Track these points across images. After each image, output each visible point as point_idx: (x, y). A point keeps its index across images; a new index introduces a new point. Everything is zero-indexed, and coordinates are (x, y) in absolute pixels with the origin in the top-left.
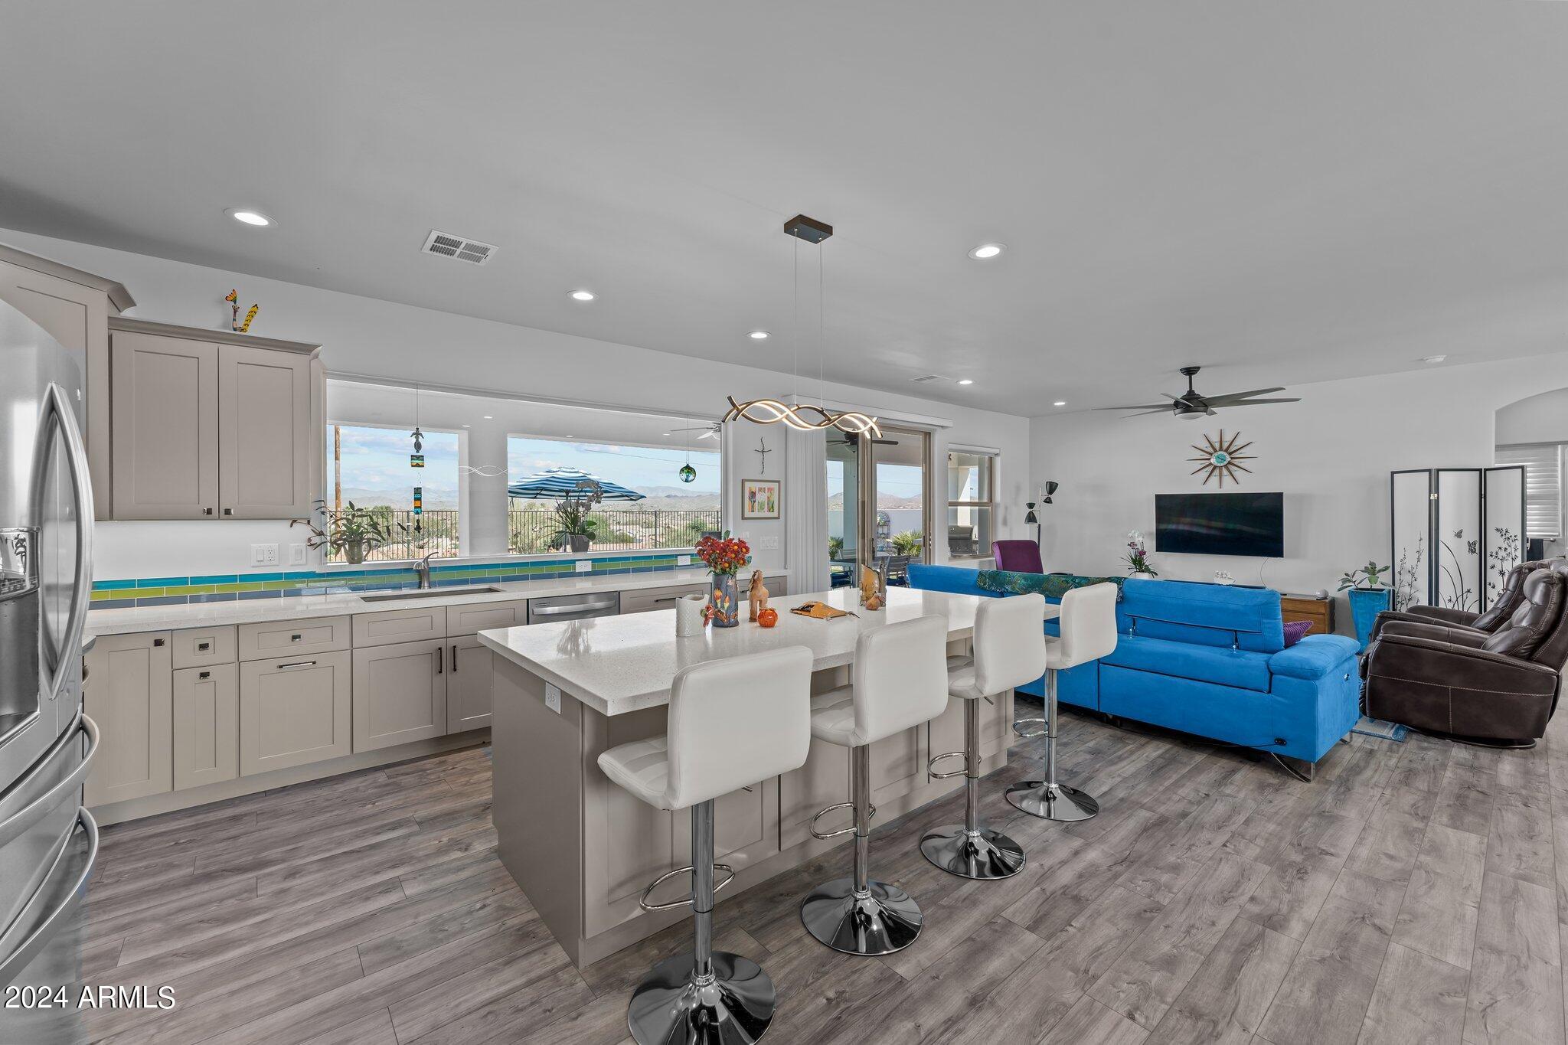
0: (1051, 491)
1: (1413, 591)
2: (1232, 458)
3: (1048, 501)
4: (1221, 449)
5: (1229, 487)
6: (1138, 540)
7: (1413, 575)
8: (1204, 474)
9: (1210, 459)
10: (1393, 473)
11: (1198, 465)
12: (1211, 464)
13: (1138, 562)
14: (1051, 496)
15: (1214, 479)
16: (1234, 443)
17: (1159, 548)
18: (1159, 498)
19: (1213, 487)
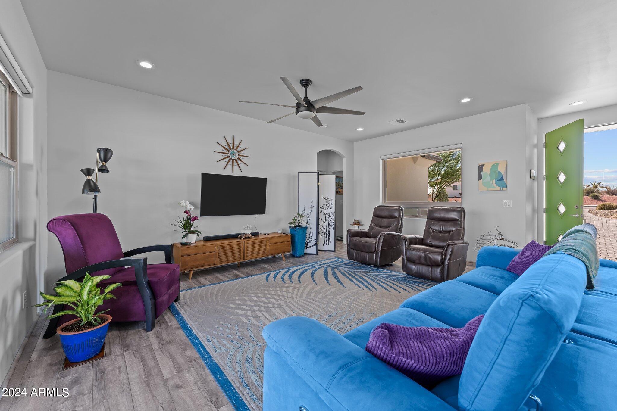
0: (106, 160)
1: (308, 225)
2: (239, 155)
3: (103, 170)
4: (233, 148)
5: (237, 173)
6: (191, 207)
7: (308, 217)
8: (224, 163)
9: (227, 154)
10: (299, 173)
11: (221, 156)
12: (228, 157)
13: (188, 227)
14: (107, 164)
15: (229, 167)
16: (240, 146)
17: (202, 215)
18: (204, 176)
19: (228, 172)
